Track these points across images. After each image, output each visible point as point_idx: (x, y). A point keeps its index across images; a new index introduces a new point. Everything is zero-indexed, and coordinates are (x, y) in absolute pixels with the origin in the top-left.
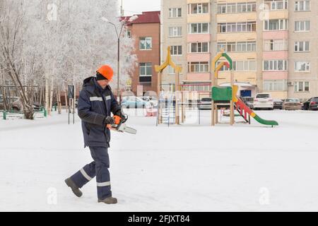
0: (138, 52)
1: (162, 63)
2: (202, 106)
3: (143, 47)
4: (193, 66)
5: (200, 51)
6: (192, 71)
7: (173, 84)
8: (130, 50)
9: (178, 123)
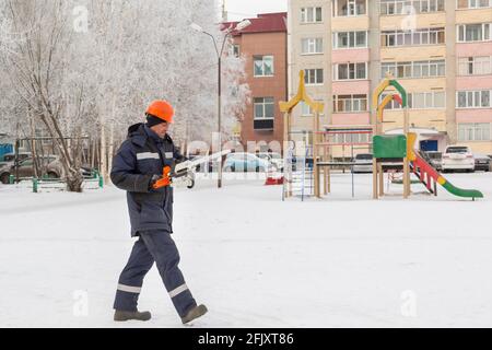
0: (250, 81)
1: (290, 98)
2: (356, 168)
3: (259, 72)
4: (342, 102)
5: (352, 76)
6: (341, 109)
7: (310, 132)
8: (238, 77)
9: (318, 196)
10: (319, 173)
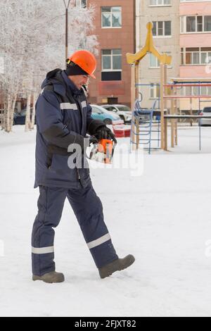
0: (98, 32)
1: (138, 50)
2: (204, 121)
3: (107, 23)
4: (191, 55)
5: (200, 29)
6: (188, 61)
7: (158, 85)
8: (86, 28)
9: (165, 149)
10: (166, 126)
